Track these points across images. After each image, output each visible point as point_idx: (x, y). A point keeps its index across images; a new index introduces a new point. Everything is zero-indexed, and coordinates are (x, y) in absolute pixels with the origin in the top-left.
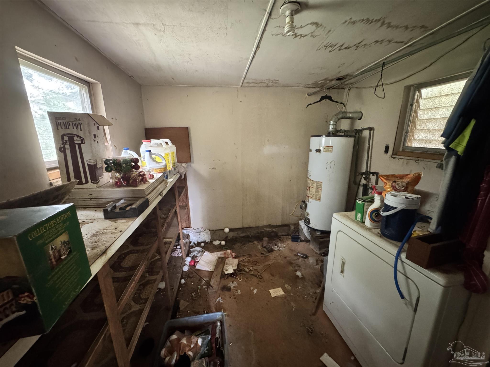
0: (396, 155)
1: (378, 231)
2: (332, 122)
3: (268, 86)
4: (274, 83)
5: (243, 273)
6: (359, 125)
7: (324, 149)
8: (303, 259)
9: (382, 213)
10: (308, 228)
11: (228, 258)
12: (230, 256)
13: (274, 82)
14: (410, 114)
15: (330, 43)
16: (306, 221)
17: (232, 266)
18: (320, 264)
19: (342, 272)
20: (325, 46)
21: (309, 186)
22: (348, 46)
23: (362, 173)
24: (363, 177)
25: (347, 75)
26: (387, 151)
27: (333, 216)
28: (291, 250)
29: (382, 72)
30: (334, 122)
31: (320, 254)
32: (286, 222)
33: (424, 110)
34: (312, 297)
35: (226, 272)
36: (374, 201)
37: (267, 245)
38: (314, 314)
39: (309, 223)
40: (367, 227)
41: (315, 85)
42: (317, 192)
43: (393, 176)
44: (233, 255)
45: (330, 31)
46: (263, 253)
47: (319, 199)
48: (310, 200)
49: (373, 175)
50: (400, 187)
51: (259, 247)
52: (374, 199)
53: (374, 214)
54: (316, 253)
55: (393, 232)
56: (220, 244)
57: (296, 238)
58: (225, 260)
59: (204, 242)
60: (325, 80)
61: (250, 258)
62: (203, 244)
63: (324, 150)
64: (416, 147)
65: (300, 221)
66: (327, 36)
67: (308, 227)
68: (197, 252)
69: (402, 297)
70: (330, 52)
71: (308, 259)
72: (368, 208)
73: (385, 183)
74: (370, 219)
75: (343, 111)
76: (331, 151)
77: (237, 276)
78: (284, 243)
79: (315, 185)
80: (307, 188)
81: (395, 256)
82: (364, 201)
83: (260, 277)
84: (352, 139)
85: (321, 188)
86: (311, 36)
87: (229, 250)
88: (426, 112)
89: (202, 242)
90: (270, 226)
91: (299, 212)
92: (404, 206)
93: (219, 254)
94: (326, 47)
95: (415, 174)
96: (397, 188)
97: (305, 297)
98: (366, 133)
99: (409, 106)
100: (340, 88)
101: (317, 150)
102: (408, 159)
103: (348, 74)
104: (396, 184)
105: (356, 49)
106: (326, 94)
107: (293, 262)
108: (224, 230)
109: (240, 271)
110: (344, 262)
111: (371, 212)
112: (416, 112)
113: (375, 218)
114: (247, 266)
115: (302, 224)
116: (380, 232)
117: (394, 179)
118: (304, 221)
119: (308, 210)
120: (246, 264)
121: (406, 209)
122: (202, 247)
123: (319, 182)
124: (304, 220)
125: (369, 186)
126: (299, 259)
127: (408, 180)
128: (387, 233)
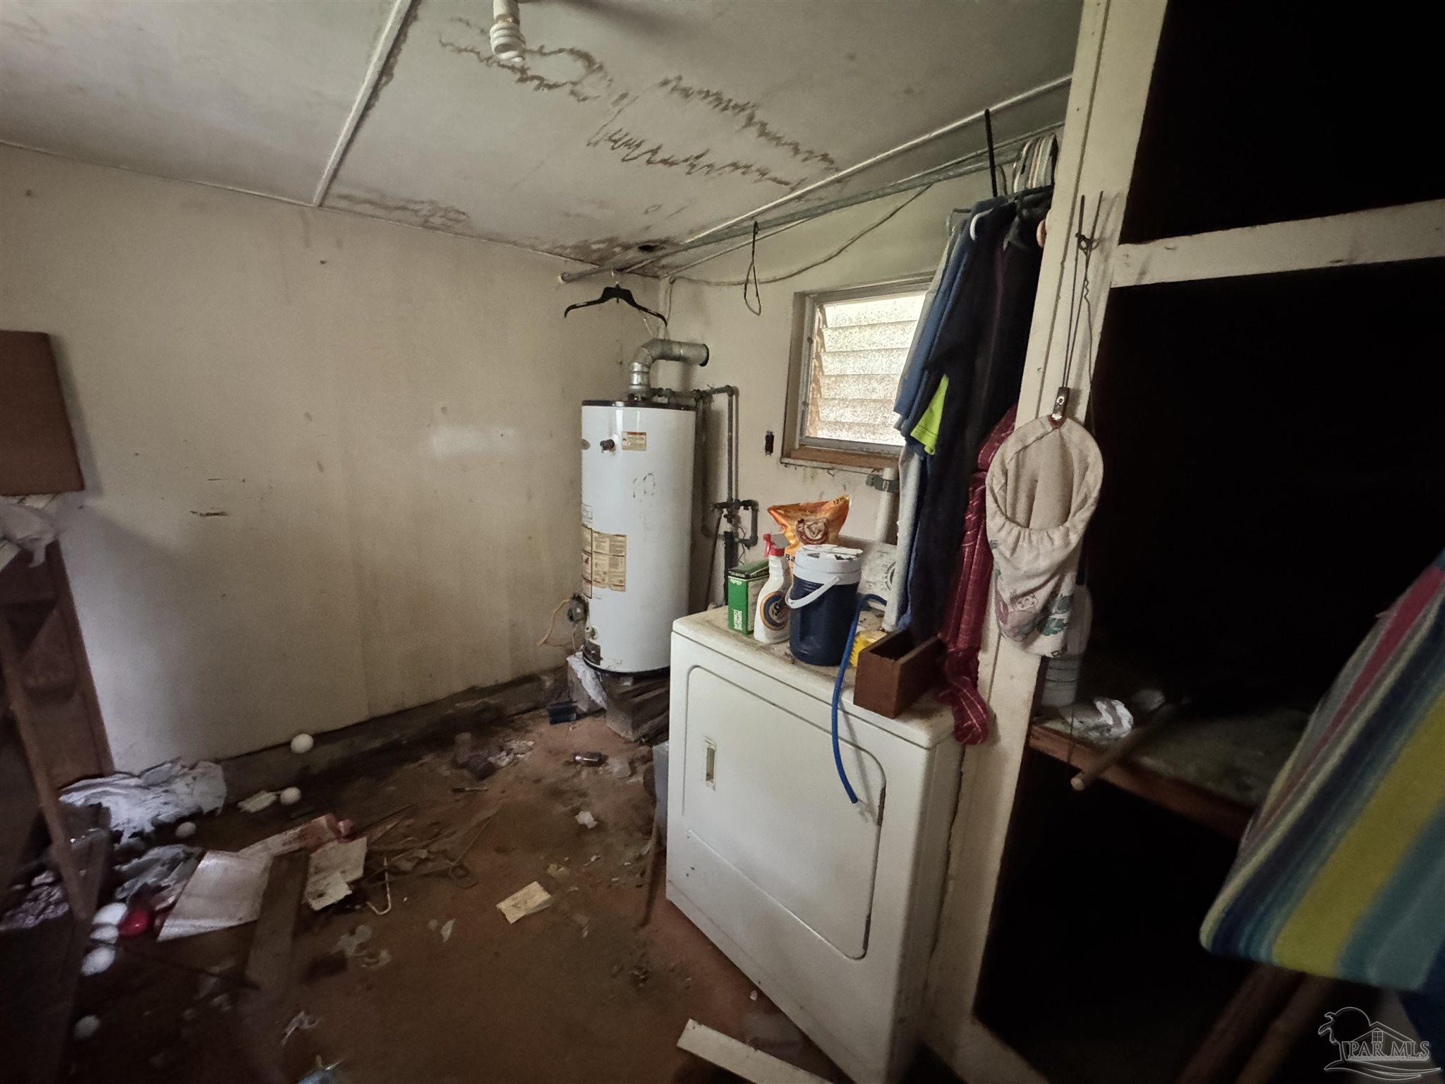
0: (789, 456)
1: (785, 648)
2: (637, 367)
3: (426, 225)
4: (451, 220)
5: (391, 884)
6: (704, 379)
7: (624, 439)
8: (591, 769)
9: (790, 601)
10: (596, 673)
11: (320, 844)
12: (331, 835)
13: (452, 215)
14: (809, 361)
15: (626, 135)
16: (589, 652)
17: (343, 872)
18: (641, 768)
19: (710, 776)
20: (610, 139)
21: (588, 549)
22: (672, 157)
23: (720, 504)
24: (723, 515)
25: (665, 242)
26: (769, 448)
27: (674, 628)
28: (553, 753)
29: (753, 247)
30: (643, 365)
31: (636, 741)
32: (527, 671)
33: (834, 353)
34: (631, 873)
35: (317, 905)
36: (768, 574)
37: (470, 758)
38: (645, 922)
39: (598, 658)
40: (760, 645)
41: (582, 252)
42: (613, 565)
43: (797, 508)
44: (343, 830)
45: (624, 96)
46: (459, 786)
47: (621, 586)
48: (596, 590)
49: (746, 509)
50: (814, 533)
51: (445, 771)
52: (768, 570)
53: (772, 607)
54: (627, 742)
55: (819, 647)
56: (277, 803)
57: (564, 713)
58: (308, 858)
59: (196, 816)
60: (611, 241)
61: (411, 821)
62: (187, 828)
63: (625, 443)
64: (827, 439)
65: (571, 659)
66: (618, 108)
67: (595, 669)
68: (158, 869)
69: (854, 799)
70: (623, 160)
71: (607, 765)
72: (757, 595)
73: (783, 525)
74: (766, 622)
75: (661, 336)
76: (642, 447)
77: (368, 903)
78: (529, 735)
79: (606, 545)
80: (585, 557)
81: (830, 704)
82: (747, 577)
83: (461, 872)
84: (690, 416)
85: (623, 554)
86: (573, 93)
87: (320, 816)
88: (837, 360)
89: (181, 820)
90: (473, 692)
91: (566, 630)
92: (835, 579)
93: (277, 843)
94: (615, 142)
95: (838, 500)
96: (810, 536)
97: (614, 879)
98: (721, 401)
99: (805, 343)
100: (649, 273)
101: (605, 445)
102: (815, 468)
103: (668, 238)
104: (806, 527)
105: (689, 173)
106: (617, 283)
107: (564, 787)
108: (288, 744)
109: (381, 877)
110: (714, 749)
111: (765, 605)
112: (818, 357)
113: (774, 618)
114: (403, 851)
115: (577, 664)
116: (789, 652)
117: (800, 515)
118: (581, 657)
119: (593, 621)
120: (399, 846)
121: (839, 584)
122: (188, 840)
123: (618, 535)
124: (581, 653)
125: (737, 535)
126: (579, 773)
127: (827, 515)
128: (805, 649)
